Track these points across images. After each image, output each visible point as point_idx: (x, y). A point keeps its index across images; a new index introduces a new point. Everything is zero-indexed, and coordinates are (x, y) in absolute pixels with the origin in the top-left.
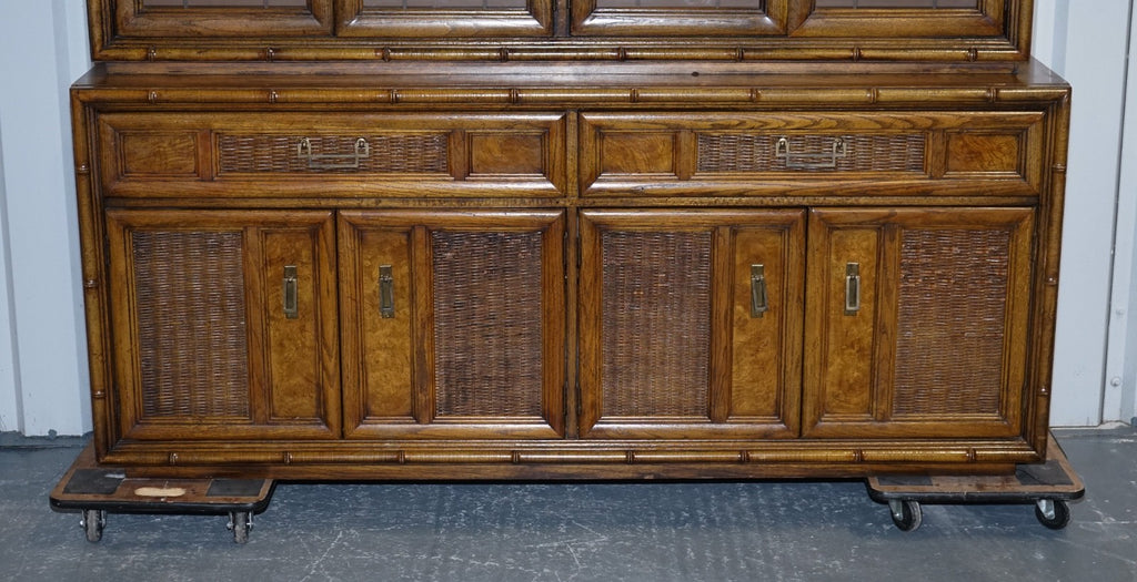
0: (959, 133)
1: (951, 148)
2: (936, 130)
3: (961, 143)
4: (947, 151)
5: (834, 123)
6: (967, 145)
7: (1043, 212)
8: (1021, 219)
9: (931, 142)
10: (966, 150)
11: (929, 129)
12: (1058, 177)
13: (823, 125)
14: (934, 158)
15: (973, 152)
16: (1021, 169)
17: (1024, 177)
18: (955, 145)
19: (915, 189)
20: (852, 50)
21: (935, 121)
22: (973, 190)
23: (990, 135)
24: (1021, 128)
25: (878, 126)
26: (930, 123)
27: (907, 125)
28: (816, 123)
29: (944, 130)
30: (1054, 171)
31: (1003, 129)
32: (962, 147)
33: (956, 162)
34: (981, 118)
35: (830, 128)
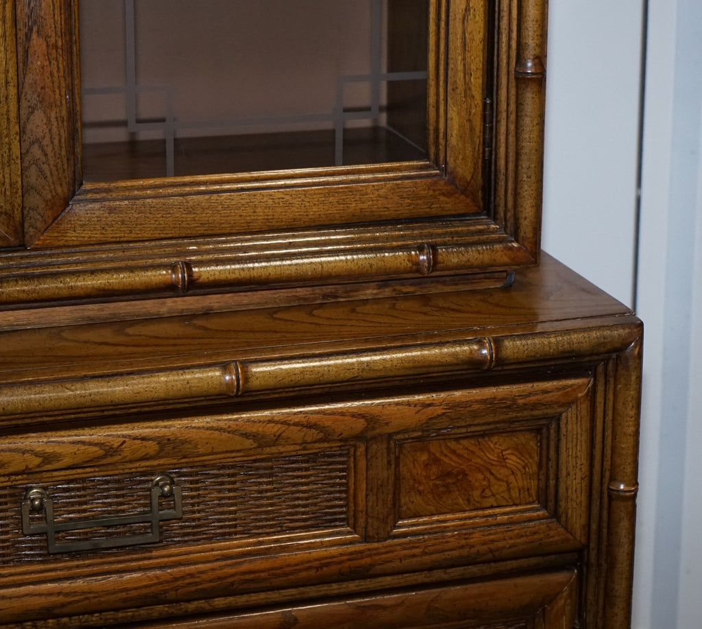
0: (418, 439)
1: (404, 470)
2: (374, 438)
3: (424, 457)
4: (398, 478)
5: (152, 447)
6: (436, 461)
7: (592, 580)
8: (549, 598)
9: (362, 464)
10: (434, 469)
11: (360, 437)
12: (621, 509)
13: (127, 452)
14: (372, 498)
15: (449, 474)
16: (549, 499)
17: (555, 514)
18: (414, 465)
19: (334, 568)
20: (173, 267)
21: (370, 419)
22: (455, 553)
23: (483, 435)
24: (545, 417)
25: (249, 443)
26: (360, 424)
27: (313, 434)
28: (109, 451)
29: (390, 435)
30: (613, 496)
31: (511, 421)
32: (426, 465)
33: (418, 499)
34: (467, 404)
35: (143, 459)
